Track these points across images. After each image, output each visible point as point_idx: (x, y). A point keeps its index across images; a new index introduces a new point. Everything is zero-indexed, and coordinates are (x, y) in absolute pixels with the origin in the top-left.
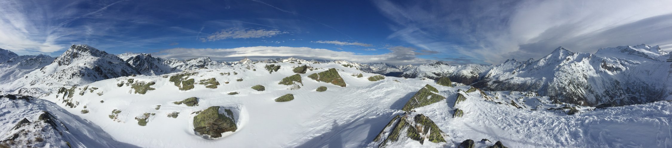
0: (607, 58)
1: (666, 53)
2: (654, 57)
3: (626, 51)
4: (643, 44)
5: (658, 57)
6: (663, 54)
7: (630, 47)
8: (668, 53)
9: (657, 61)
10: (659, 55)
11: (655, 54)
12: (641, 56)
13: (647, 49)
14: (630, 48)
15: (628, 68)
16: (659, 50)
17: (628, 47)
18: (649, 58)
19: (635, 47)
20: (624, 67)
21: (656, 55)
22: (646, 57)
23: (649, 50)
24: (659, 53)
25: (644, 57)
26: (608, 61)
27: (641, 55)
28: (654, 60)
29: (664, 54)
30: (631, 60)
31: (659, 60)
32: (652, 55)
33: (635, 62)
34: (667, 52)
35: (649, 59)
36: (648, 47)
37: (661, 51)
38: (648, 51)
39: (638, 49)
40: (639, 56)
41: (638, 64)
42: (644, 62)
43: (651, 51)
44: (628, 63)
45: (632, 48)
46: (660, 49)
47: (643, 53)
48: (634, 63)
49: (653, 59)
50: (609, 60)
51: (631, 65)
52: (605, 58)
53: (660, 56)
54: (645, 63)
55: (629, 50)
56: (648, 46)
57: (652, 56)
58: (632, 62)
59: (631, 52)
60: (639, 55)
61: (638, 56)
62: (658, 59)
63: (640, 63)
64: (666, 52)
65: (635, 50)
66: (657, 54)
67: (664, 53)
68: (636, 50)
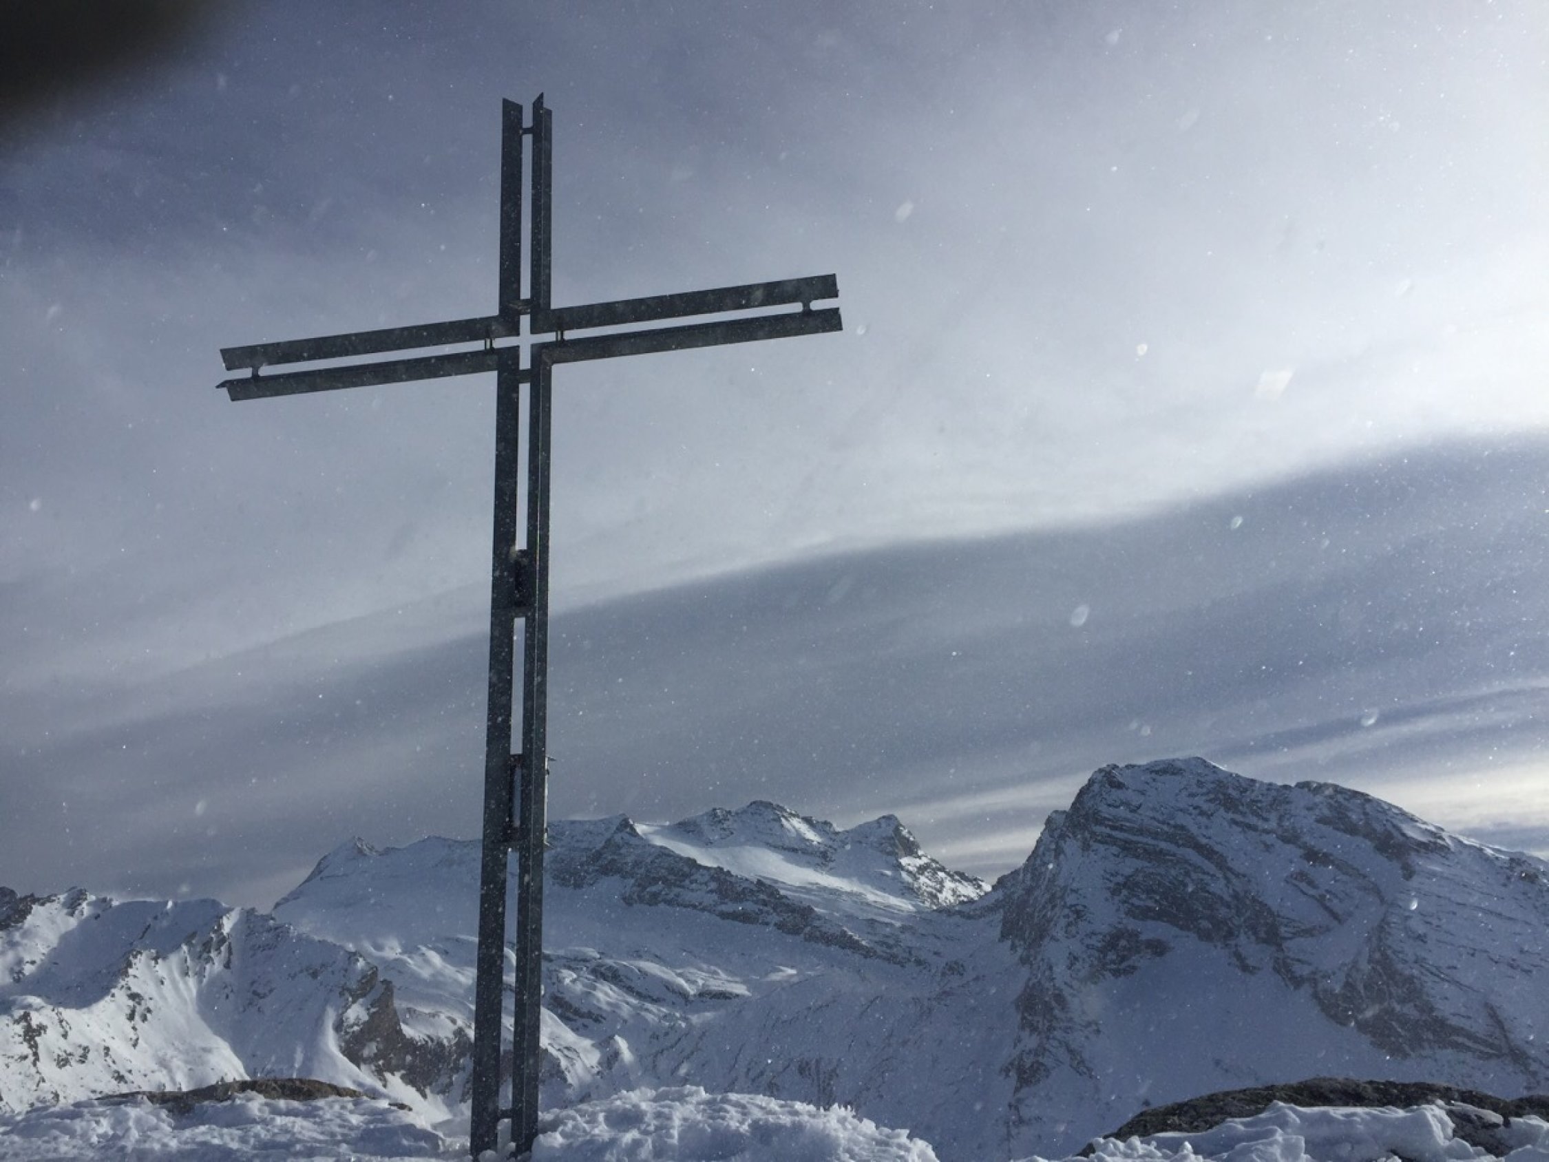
0: (410, 949)
1: (968, 891)
2: (872, 922)
3: (606, 871)
4: (759, 807)
5: (904, 929)
6: (946, 897)
7: (640, 828)
8: (987, 888)
9: (891, 959)
10: (905, 905)
11: (873, 896)
12: (745, 918)
13: (797, 851)
14: (644, 843)
15: (622, 1044)
16: (904, 861)
17: (625, 825)
18: (828, 940)
19: (686, 829)
20: (587, 1043)
21: (887, 909)
22: (795, 931)
23: (821, 858)
24: (908, 891)
25: (779, 926)
26: (417, 979)
27: (749, 906)
28: (868, 953)
29: (950, 892)
30: (658, 959)
31: (910, 950)
32: (846, 905)
33: (692, 980)
34: (975, 882)
35: (821, 946)
36: (803, 828)
37: (922, 869)
38: (808, 864)
39: (715, 852)
40: (734, 916)
41: (724, 996)
42: (776, 977)
43: (833, 872)
44: (630, 990)
45: (658, 841)
46: (910, 849)
47: (766, 891)
48: (683, 995)
49: (853, 945)
50: (425, 973)
51: (654, 1013)
52: (393, 950)
53: (922, 917)
54: (790, 987)
55: (637, 864)
56: (808, 820)
57: (850, 917)
58: (668, 987)
59: (655, 881)
60: (729, 907)
61: (724, 916)
62: (907, 939)
63: (740, 989)
64: (962, 877)
65: (692, 863)
66: (894, 901)
67: (949, 884)
68: (705, 859)
